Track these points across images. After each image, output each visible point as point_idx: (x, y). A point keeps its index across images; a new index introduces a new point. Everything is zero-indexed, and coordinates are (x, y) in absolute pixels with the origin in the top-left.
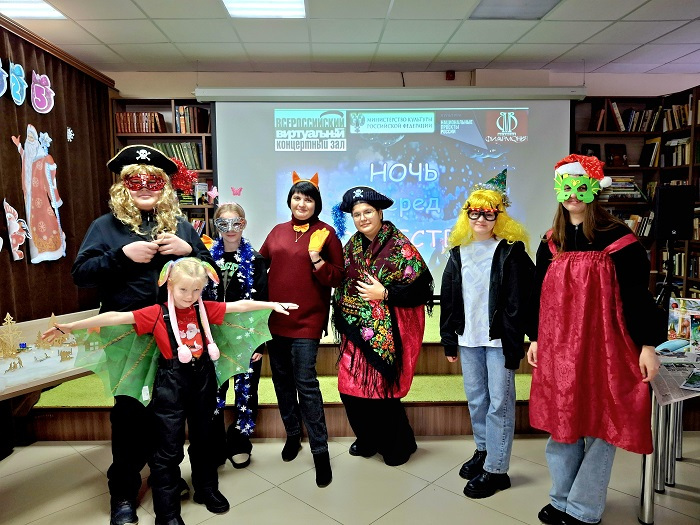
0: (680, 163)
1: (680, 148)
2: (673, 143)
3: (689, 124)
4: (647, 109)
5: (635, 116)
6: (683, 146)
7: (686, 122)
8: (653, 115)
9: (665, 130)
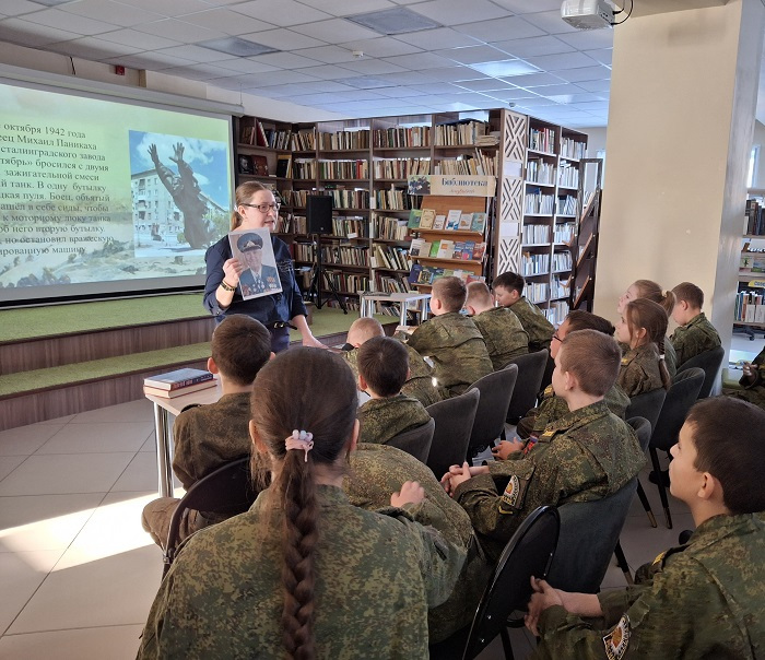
0: (307, 177)
1: (306, 165)
2: (302, 161)
3: (314, 149)
4: (282, 131)
5: (274, 136)
6: (309, 165)
7: (311, 147)
8: (286, 137)
9: (294, 149)
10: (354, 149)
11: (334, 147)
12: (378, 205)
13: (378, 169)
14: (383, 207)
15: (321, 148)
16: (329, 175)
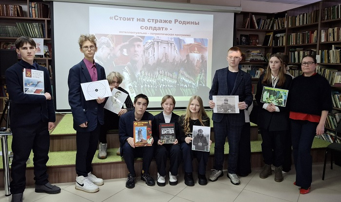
0: (281, 45)
1: (281, 38)
2: (278, 35)
3: (285, 27)
4: (268, 19)
5: (262, 22)
6: (283, 37)
7: (284, 26)
8: (270, 22)
9: (275, 29)
10: (309, 23)
11: (297, 24)
12: (322, 60)
13: (323, 35)
14: (326, 62)
15: (290, 26)
16: (293, 42)
